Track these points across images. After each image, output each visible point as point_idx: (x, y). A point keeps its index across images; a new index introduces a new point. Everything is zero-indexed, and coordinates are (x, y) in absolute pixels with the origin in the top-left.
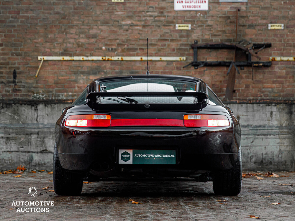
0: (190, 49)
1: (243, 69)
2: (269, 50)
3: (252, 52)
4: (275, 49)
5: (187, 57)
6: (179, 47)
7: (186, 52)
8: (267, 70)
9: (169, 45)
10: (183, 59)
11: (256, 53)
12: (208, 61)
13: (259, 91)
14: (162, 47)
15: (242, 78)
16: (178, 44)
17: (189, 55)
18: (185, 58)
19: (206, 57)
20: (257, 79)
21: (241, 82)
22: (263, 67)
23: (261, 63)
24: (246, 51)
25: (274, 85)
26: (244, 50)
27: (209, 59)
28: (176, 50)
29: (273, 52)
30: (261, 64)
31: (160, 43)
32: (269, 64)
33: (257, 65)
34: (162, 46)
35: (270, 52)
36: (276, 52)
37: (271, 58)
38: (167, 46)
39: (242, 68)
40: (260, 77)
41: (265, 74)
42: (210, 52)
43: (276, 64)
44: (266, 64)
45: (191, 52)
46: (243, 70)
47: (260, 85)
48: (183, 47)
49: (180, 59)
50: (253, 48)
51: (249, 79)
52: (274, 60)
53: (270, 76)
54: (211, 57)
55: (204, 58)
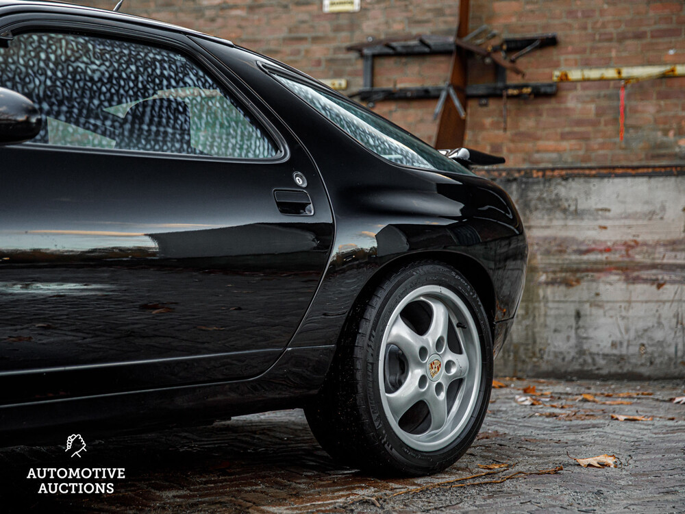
0: (356, 59)
1: (486, 105)
2: (553, 53)
3: (500, 57)
4: (570, 48)
5: (348, 78)
6: (330, 56)
7: (349, 68)
8: (546, 106)
9: (307, 52)
10: (340, 85)
11: (513, 61)
12: (400, 86)
13: (524, 160)
14: (292, 58)
15: (482, 127)
16: (328, 49)
17: (355, 74)
18: (343, 83)
19: (395, 76)
20: (522, 129)
21: (480, 138)
22: (532, 96)
23: (526, 86)
24: (484, 57)
25: (565, 145)
26: (478, 54)
27: (401, 82)
28: (324, 64)
29: (562, 58)
30: (527, 90)
31: (287, 49)
32: (549, 90)
33: (515, 92)
34: (292, 54)
35: (555, 58)
36: (571, 57)
37: (557, 73)
38: (303, 53)
39: (484, 101)
40: (528, 123)
41: (541, 115)
42: (406, 64)
43: (570, 90)
44: (543, 90)
45: (360, 65)
46: (485, 109)
47: (529, 145)
48: (341, 56)
49: (334, 85)
50: (505, 47)
51: (499, 128)
52: (564, 78)
53: (554, 120)
54: (407, 77)
55: (389, 80)
